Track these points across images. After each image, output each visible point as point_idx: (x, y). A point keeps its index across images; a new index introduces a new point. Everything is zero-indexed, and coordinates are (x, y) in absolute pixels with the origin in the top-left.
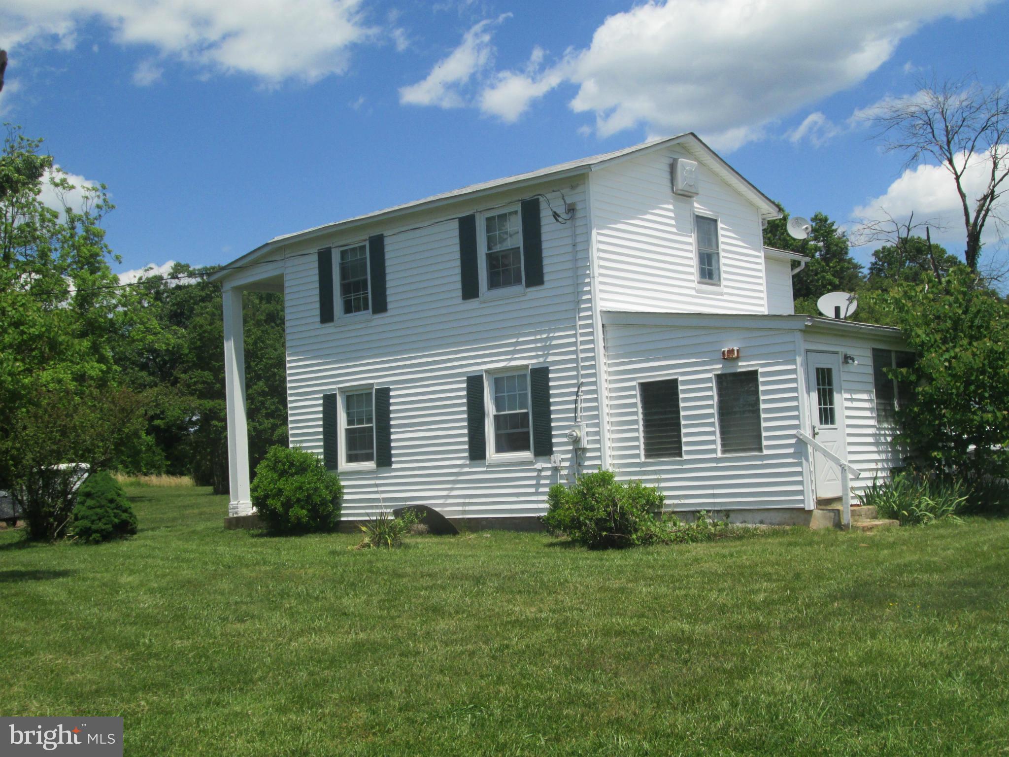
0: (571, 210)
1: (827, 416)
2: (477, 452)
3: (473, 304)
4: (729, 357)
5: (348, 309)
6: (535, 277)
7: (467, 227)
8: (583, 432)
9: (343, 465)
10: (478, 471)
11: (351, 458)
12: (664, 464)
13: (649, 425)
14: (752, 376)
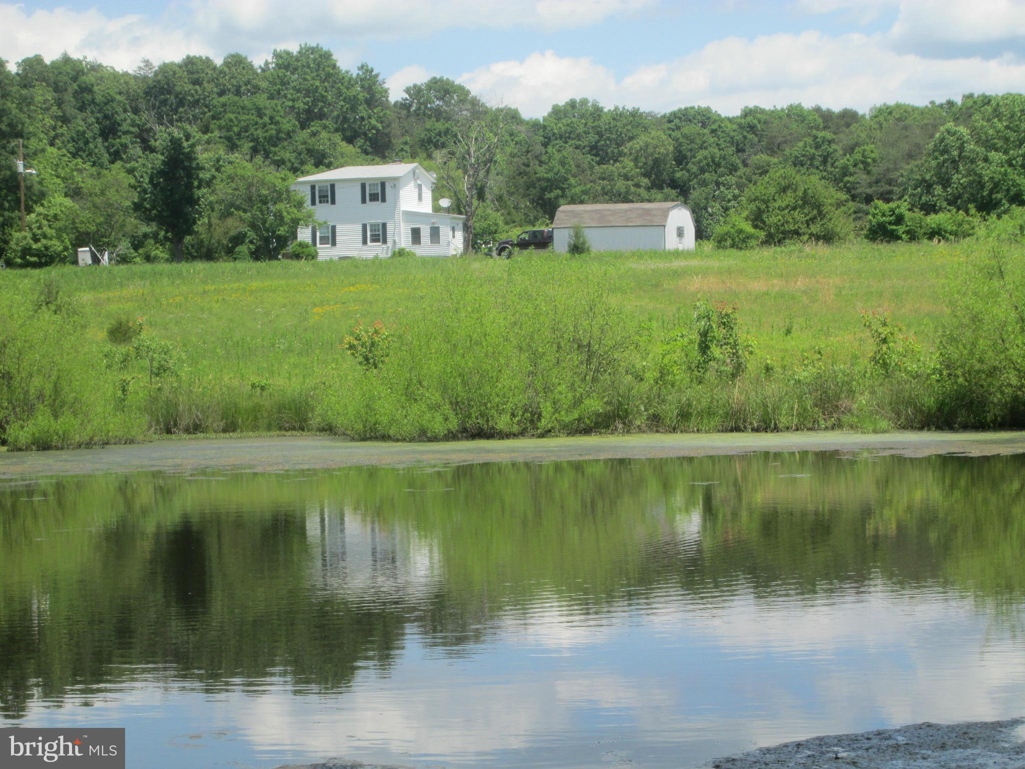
0: (395, 185)
1: (454, 237)
2: (365, 242)
3: (364, 205)
4: (433, 223)
5: (320, 202)
6: (384, 200)
7: (363, 187)
8: (397, 239)
9: (318, 245)
10: (365, 247)
11: (321, 244)
12: (416, 246)
13: (413, 238)
14: (438, 228)
